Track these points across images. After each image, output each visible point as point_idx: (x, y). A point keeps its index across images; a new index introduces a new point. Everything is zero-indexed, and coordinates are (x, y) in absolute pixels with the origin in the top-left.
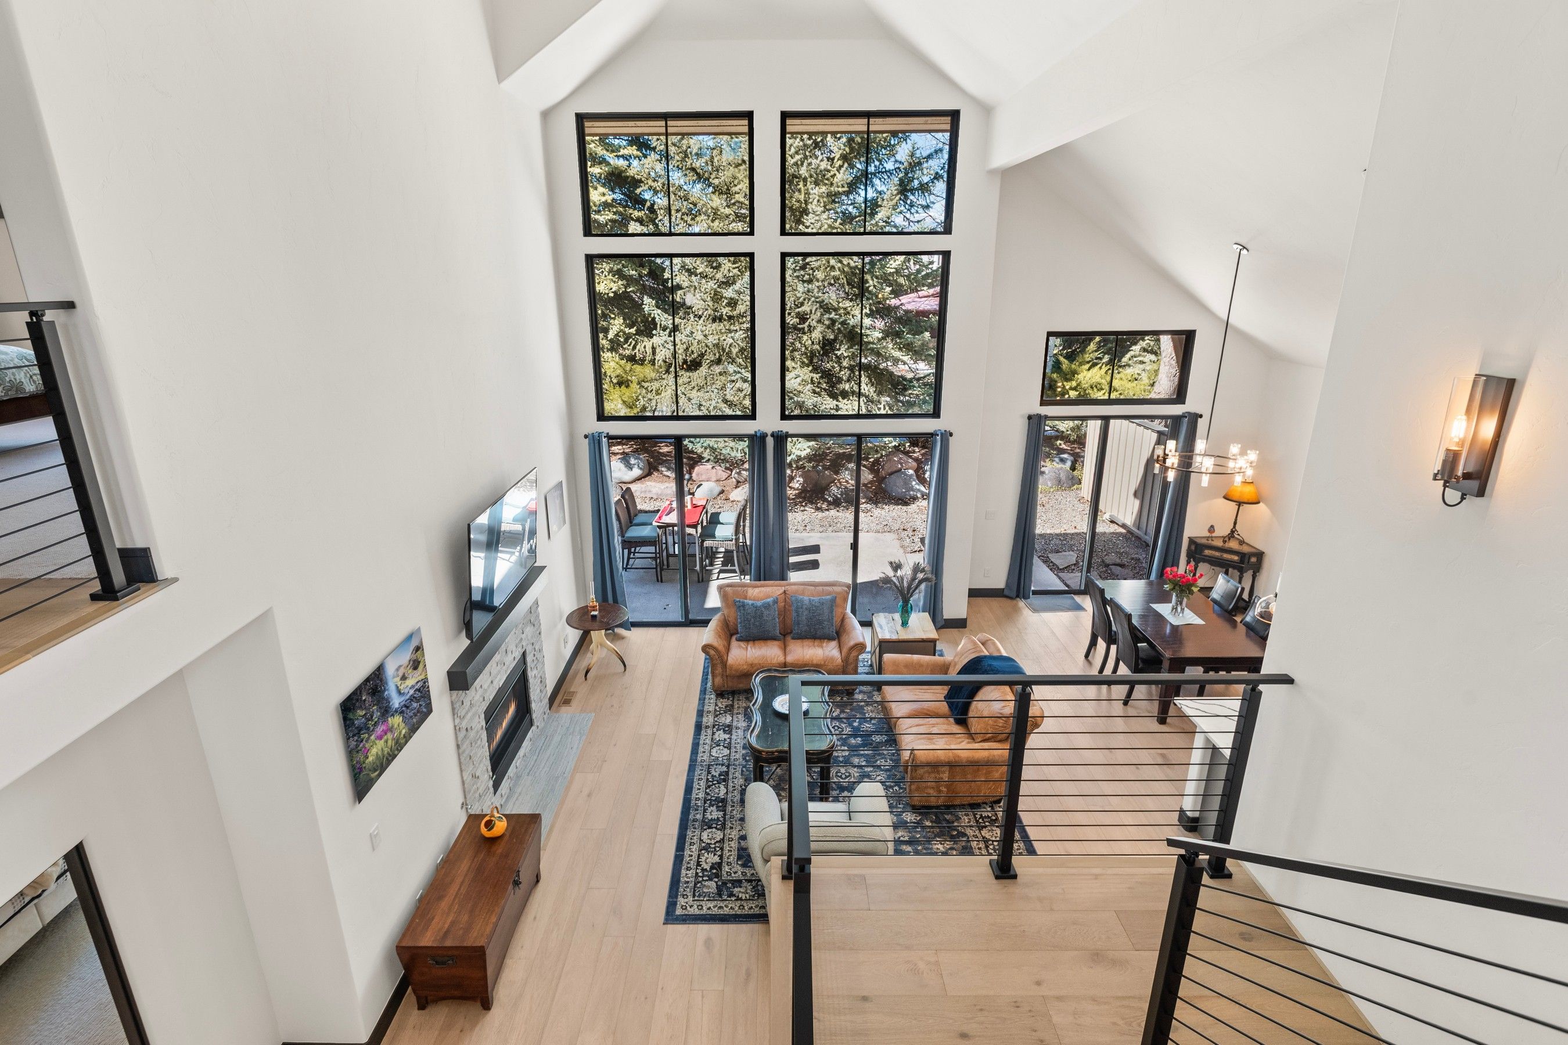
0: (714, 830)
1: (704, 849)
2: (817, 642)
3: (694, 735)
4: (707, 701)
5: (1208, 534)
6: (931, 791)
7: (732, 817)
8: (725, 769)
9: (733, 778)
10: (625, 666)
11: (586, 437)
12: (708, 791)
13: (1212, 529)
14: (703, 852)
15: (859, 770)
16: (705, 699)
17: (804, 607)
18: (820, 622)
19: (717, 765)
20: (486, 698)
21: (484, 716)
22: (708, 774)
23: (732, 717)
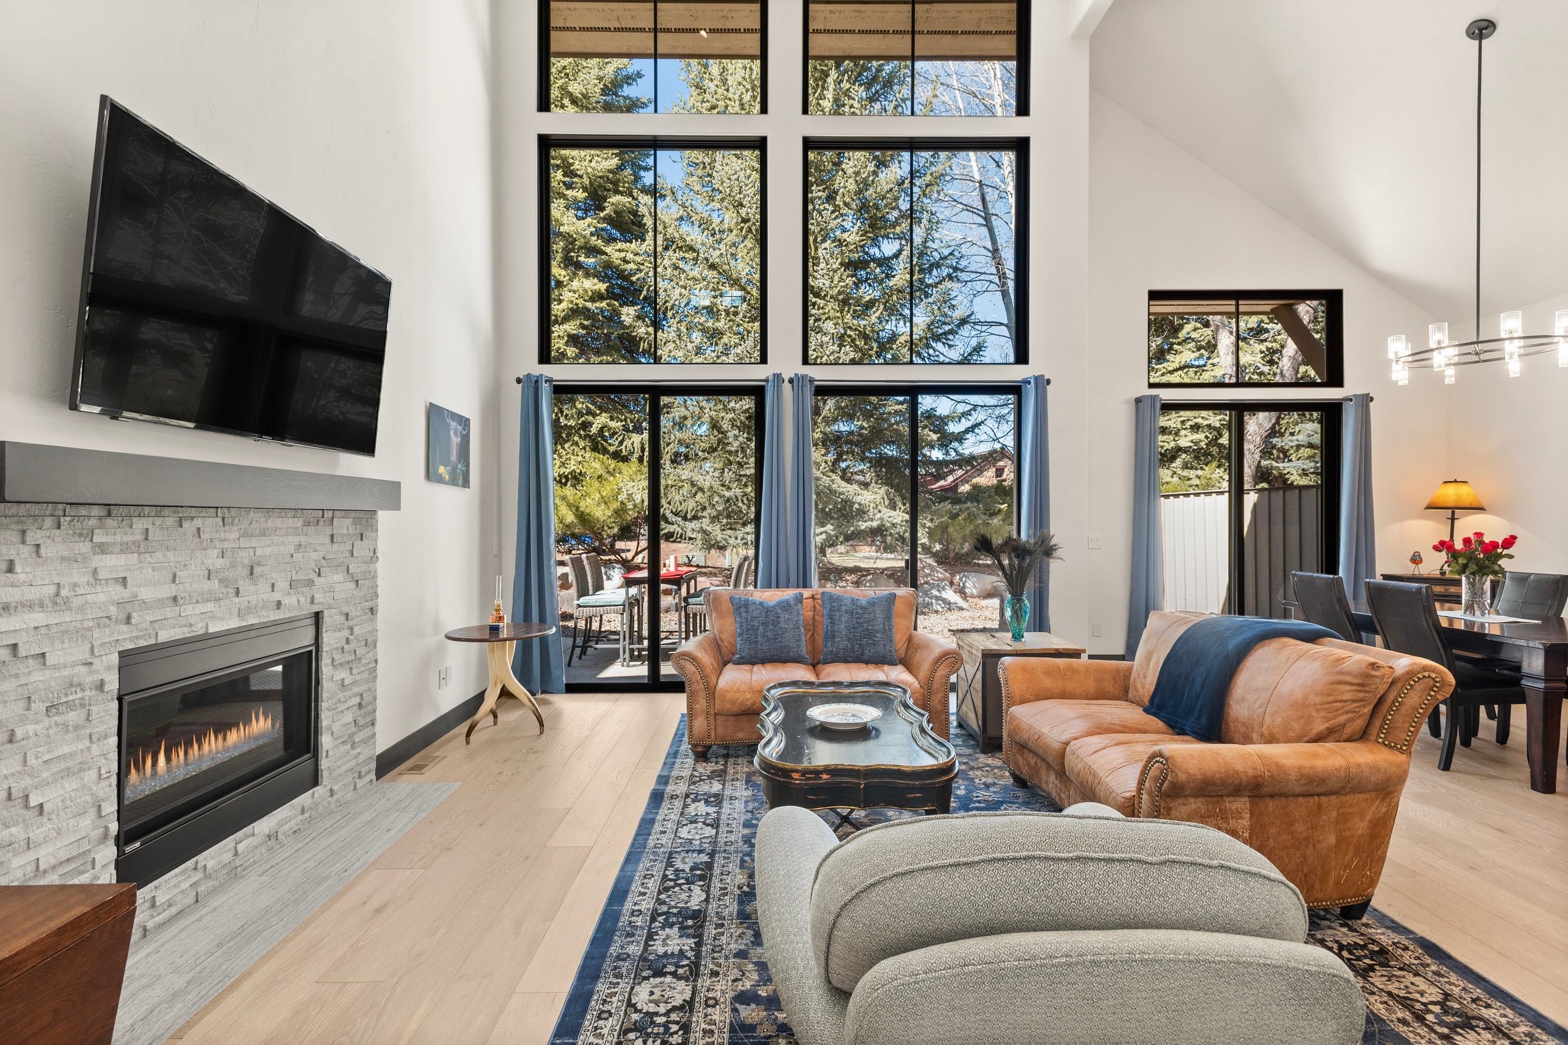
0: (669, 979)
1: (637, 1028)
2: (872, 665)
4: (677, 765)
7: (716, 949)
8: (704, 858)
9: (722, 874)
10: (541, 724)
11: (519, 381)
12: (663, 896)
13: (1416, 560)
14: (632, 1036)
16: (674, 762)
17: (843, 608)
18: (871, 634)
19: (687, 852)
20: (133, 621)
21: (115, 659)
22: (667, 866)
23: (724, 785)
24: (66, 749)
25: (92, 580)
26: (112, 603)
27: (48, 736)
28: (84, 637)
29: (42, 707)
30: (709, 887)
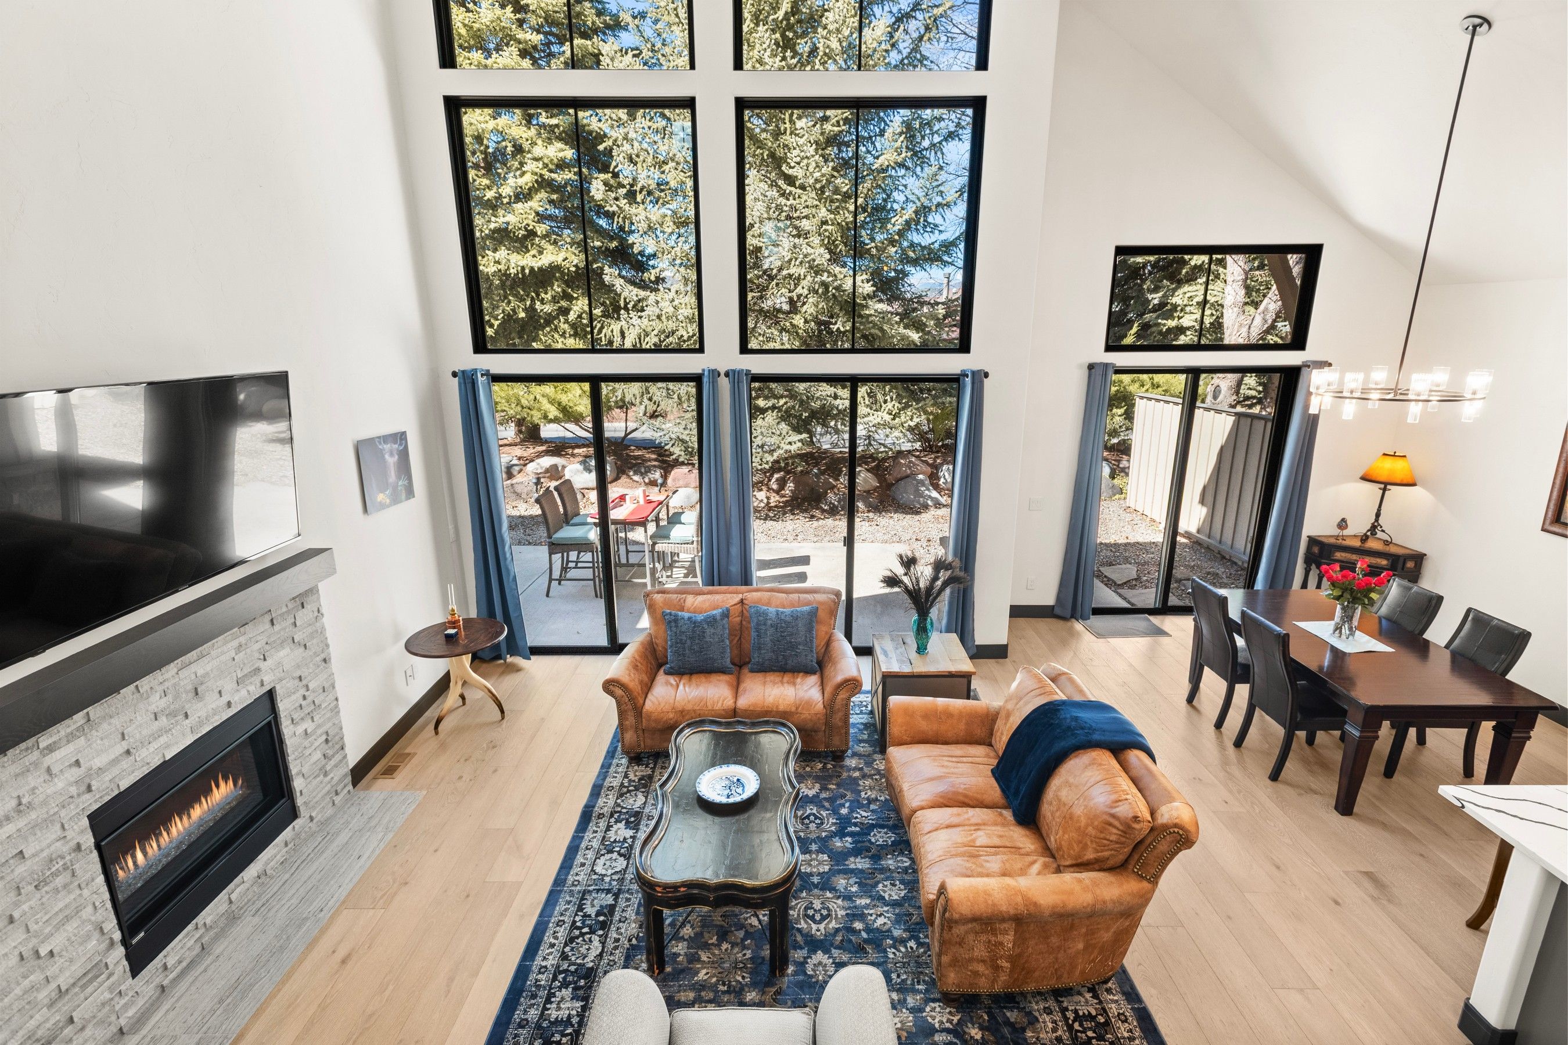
2: (787, 677)
3: (576, 832)
4: (612, 769)
5: (1336, 532)
6: (981, 968)
8: (609, 900)
9: (620, 921)
10: (502, 711)
11: (455, 374)
12: (567, 949)
13: (1343, 524)
15: (846, 904)
16: (610, 765)
17: (769, 622)
18: (793, 646)
19: (598, 891)
20: (93, 788)
21: (86, 822)
22: (578, 911)
23: (646, 797)
24: (61, 905)
25: (47, 777)
26: (71, 784)
27: (42, 904)
28: (52, 822)
29: (31, 888)
30: (606, 937)
